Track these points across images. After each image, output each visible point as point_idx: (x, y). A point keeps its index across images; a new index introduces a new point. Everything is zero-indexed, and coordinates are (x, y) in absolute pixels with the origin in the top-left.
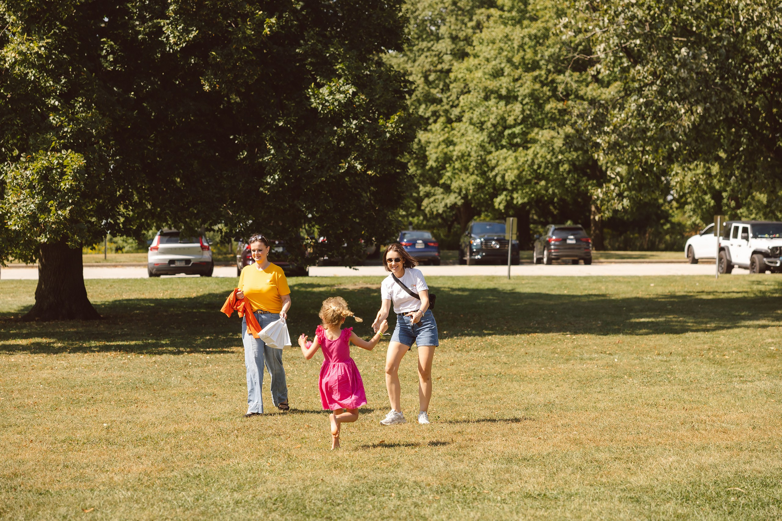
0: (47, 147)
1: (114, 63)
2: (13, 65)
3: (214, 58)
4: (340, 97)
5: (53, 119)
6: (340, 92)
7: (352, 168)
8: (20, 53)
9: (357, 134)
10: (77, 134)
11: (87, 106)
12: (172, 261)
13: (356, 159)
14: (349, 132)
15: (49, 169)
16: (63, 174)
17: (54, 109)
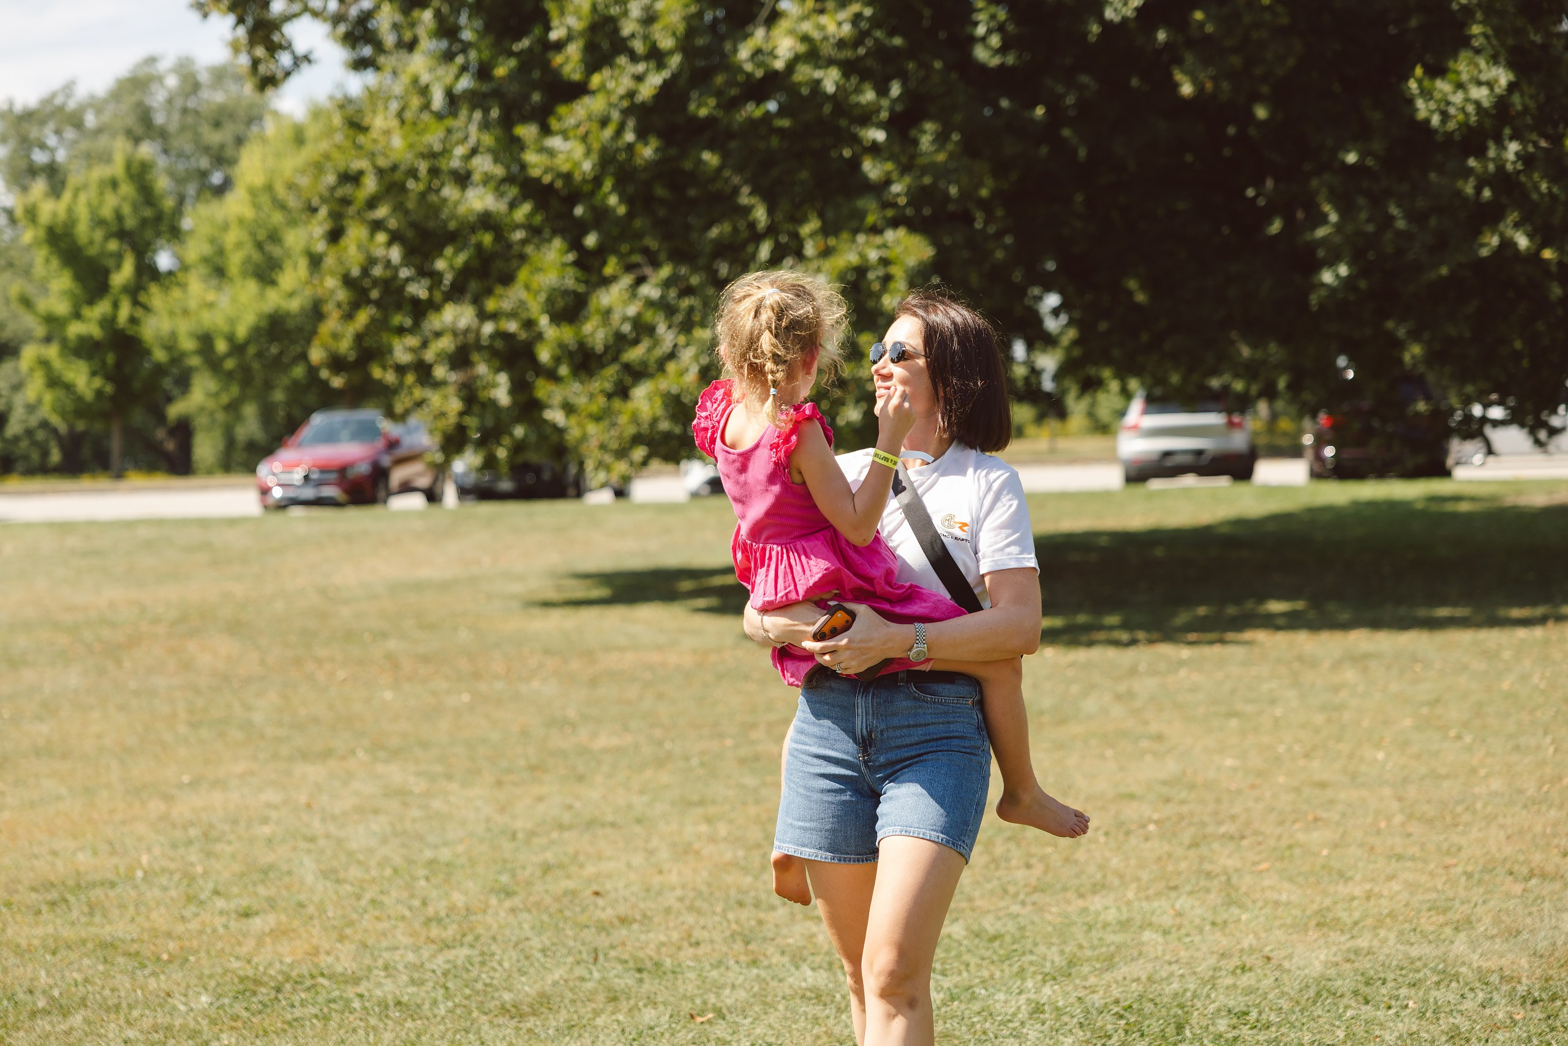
0: (855, 224)
1: (1003, 50)
2: (791, 66)
3: (1201, 25)
4: (1480, 94)
5: (872, 169)
6: (1479, 83)
7: (1507, 244)
8: (805, 38)
9: (1519, 172)
10: (918, 196)
11: (941, 139)
12: (1167, 454)
13: (1517, 225)
14: (1501, 168)
15: (861, 270)
16: (887, 279)
17: (874, 149)
